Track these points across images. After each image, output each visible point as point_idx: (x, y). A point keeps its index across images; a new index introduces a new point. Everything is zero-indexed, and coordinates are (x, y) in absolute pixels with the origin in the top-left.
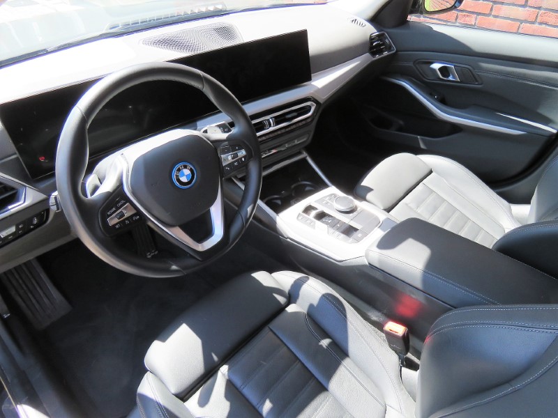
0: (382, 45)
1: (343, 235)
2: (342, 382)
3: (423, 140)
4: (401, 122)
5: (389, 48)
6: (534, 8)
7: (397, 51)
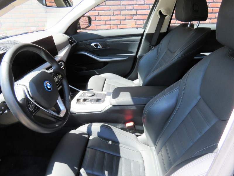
0: (72, 41)
1: (97, 102)
2: (123, 152)
3: (96, 71)
4: (86, 68)
5: (75, 42)
6: (109, 25)
7: (77, 43)
